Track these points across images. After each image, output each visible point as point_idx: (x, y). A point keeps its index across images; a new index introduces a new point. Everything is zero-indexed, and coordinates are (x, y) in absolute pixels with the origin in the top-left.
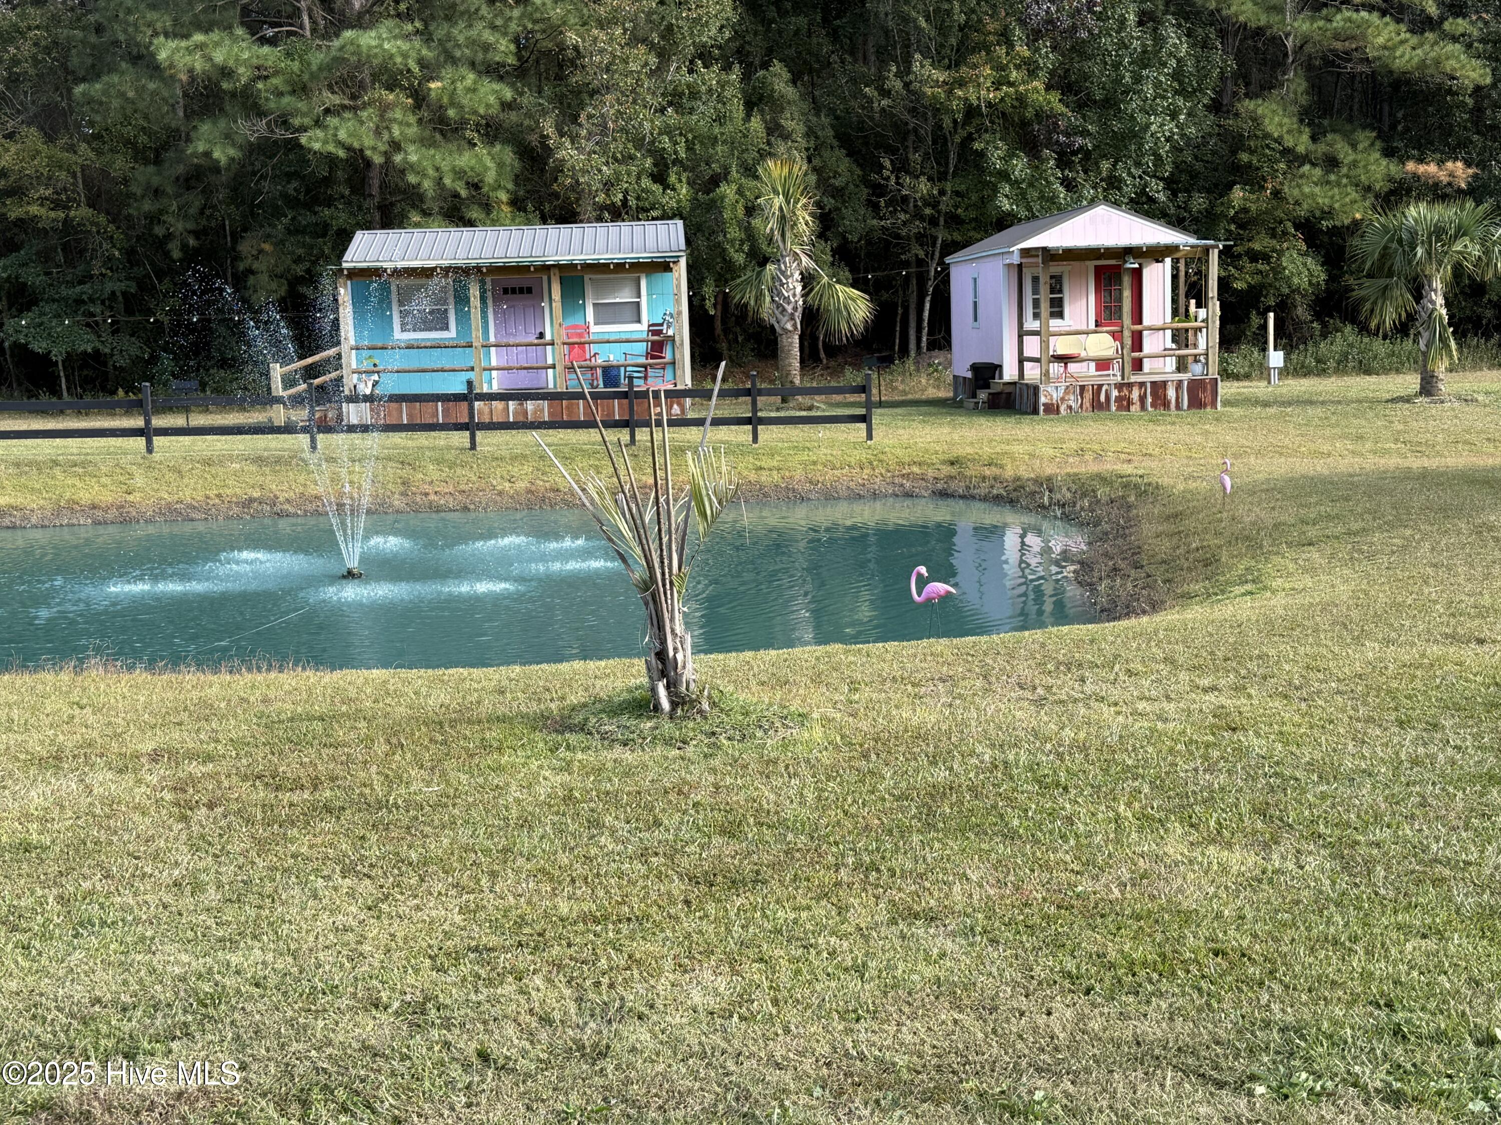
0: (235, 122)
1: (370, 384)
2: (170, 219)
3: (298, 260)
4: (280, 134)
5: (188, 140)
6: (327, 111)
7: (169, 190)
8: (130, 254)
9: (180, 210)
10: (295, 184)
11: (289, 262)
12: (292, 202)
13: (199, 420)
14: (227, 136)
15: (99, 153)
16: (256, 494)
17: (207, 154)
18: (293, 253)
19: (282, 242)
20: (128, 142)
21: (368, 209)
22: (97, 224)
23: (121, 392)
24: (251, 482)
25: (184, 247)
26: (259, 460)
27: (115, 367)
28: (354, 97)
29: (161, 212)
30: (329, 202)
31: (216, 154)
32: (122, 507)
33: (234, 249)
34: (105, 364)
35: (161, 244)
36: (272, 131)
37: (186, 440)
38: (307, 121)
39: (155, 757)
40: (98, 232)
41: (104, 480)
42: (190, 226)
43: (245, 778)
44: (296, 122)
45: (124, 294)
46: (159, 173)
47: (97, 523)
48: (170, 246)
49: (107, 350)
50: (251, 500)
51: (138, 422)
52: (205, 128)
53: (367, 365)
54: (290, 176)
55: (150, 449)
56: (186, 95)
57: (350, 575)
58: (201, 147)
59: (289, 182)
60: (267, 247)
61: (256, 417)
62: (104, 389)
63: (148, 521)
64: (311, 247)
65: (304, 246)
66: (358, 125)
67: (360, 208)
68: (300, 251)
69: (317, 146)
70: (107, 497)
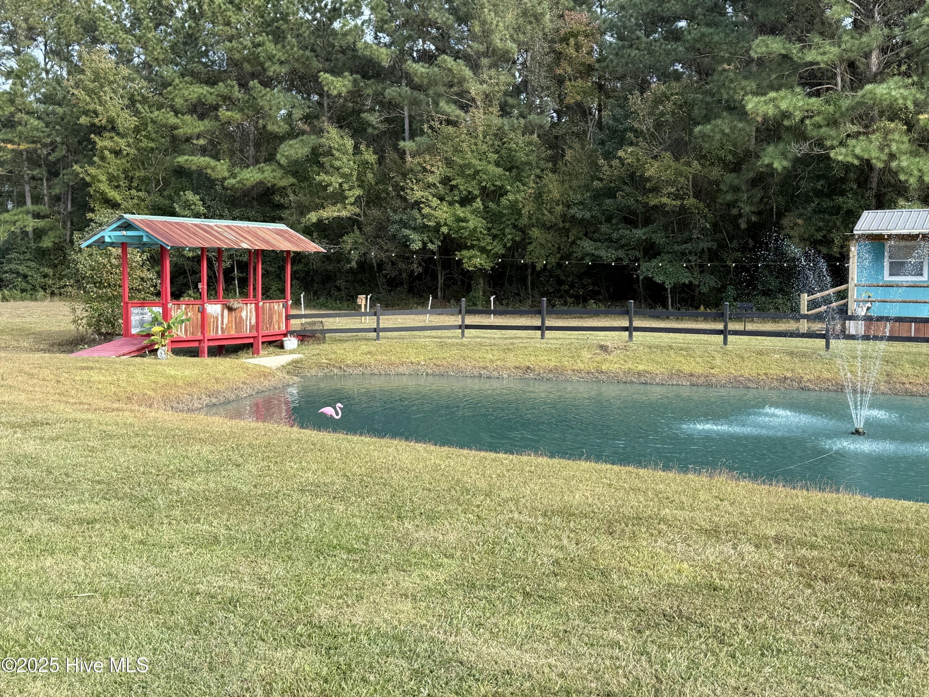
0: (790, 145)
1: (865, 309)
2: (742, 205)
3: (819, 230)
4: (817, 151)
5: (758, 157)
6: (848, 136)
7: (743, 188)
8: (715, 225)
9: (748, 199)
10: (822, 182)
11: (813, 231)
12: (819, 194)
13: (750, 327)
14: (783, 154)
15: (703, 166)
16: (789, 375)
17: (770, 165)
18: (816, 225)
19: (810, 219)
20: (720, 159)
21: (868, 197)
22: (698, 208)
23: (702, 308)
24: (786, 367)
25: (749, 222)
26: (791, 354)
27: (700, 293)
28: (866, 127)
29: (736, 201)
30: (842, 193)
31: (776, 165)
32: (708, 376)
33: (778, 223)
34: (694, 291)
35: (735, 220)
36: (812, 150)
37: (746, 338)
38: (835, 143)
39: (777, 540)
40: (698, 213)
41: (698, 359)
42: (754, 209)
43: (842, 565)
44: (828, 143)
45: (709, 249)
46: (738, 177)
47: (692, 385)
48: (740, 221)
49: (697, 283)
50: (786, 378)
51: (720, 326)
52: (770, 149)
53: (864, 296)
54: (819, 177)
55: (725, 342)
56: (757, 130)
57: (857, 432)
58: (767, 161)
59: (818, 181)
60: (800, 221)
61: (782, 326)
62: (692, 305)
63: (723, 386)
64: (828, 221)
65: (823, 221)
66: (867, 143)
67: (863, 197)
68: (821, 224)
69: (840, 158)
70: (699, 370)
